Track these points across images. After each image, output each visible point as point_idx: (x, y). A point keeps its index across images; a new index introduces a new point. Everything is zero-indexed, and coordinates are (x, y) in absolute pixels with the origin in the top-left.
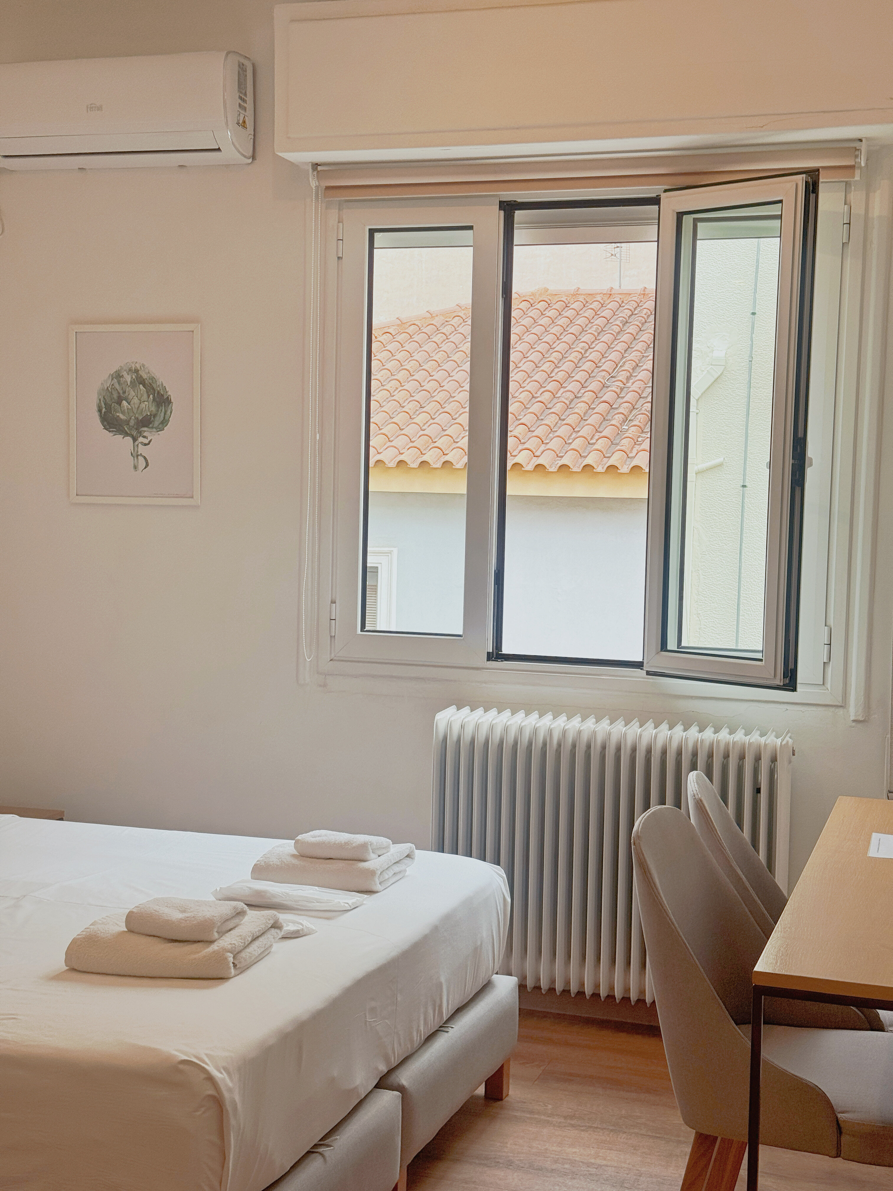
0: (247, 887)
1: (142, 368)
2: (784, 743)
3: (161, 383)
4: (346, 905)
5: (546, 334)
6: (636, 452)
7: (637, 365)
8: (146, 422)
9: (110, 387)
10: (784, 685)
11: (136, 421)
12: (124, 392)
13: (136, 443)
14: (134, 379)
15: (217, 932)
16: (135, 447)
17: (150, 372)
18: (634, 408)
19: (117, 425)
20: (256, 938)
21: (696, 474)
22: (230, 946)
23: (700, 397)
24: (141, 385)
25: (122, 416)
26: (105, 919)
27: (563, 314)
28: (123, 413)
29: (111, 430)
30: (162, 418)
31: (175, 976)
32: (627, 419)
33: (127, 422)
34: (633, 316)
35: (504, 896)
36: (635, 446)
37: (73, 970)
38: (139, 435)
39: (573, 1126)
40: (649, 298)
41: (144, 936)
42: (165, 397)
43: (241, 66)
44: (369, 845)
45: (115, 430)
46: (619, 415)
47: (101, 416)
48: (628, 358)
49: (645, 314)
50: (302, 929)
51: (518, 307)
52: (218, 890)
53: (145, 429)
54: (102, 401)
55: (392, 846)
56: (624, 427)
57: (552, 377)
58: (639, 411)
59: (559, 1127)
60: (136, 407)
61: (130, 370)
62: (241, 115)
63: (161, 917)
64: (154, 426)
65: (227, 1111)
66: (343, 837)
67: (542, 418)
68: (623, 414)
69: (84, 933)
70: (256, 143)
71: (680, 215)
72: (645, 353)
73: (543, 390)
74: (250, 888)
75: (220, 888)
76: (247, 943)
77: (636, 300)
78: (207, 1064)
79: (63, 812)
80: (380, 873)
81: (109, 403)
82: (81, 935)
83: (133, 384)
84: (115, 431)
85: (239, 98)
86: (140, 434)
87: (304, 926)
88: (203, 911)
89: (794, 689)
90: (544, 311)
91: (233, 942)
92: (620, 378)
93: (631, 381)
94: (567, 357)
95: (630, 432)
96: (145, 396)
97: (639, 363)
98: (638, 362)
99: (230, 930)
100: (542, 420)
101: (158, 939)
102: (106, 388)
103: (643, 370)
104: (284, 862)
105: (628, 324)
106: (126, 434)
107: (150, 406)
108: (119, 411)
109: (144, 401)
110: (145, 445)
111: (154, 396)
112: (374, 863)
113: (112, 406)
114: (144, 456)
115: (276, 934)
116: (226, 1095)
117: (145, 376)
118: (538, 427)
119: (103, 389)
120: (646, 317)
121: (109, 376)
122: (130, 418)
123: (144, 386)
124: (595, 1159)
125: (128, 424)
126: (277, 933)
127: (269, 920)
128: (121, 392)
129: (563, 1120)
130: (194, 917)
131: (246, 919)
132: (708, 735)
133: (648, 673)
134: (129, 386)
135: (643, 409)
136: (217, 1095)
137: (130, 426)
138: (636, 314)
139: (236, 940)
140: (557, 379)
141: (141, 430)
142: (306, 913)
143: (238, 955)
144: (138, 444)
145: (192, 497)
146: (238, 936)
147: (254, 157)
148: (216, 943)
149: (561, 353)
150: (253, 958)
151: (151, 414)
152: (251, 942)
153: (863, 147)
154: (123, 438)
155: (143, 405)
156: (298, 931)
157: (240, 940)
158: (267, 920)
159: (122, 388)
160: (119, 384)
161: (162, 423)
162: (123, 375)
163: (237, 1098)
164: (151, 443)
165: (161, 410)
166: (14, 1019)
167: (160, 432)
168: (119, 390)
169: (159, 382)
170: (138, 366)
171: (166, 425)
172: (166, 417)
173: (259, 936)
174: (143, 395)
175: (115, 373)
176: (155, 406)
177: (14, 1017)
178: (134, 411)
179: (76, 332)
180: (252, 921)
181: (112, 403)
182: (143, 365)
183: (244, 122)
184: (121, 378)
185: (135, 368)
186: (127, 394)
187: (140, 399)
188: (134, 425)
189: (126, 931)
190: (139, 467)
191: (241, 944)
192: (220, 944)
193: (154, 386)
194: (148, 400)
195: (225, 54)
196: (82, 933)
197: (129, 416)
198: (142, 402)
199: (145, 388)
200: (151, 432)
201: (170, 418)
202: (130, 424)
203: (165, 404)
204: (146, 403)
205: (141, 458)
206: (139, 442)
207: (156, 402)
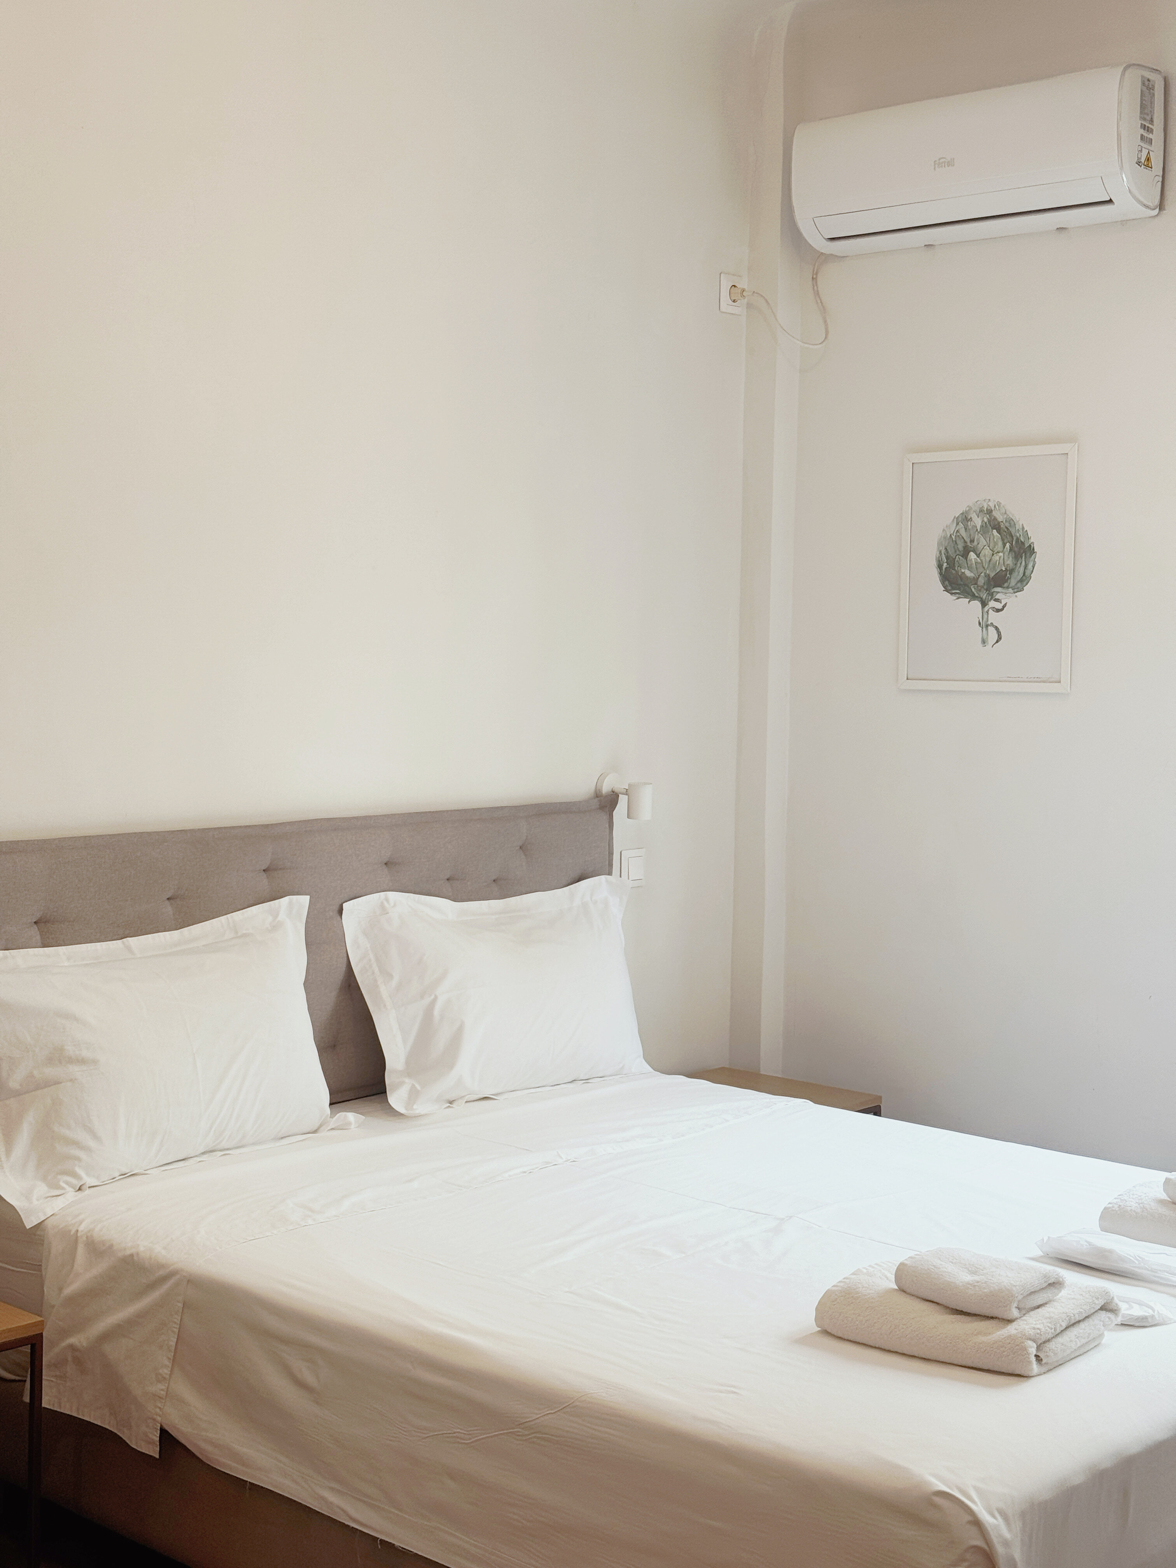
0: (1086, 1241)
1: (997, 507)
3: (1021, 527)
8: (1000, 580)
9: (955, 535)
11: (986, 579)
12: (972, 541)
13: (986, 609)
14: (986, 523)
15: (1017, 1308)
16: (985, 614)
17: (1008, 513)
19: (961, 585)
20: (1074, 1323)
22: (1032, 1332)
24: (995, 531)
25: (968, 573)
26: (873, 1267)
28: (970, 568)
29: (954, 591)
30: (1021, 574)
31: (955, 1362)
33: (975, 581)
37: (826, 1333)
38: (990, 597)
41: (920, 1300)
42: (1027, 545)
43: (1147, 83)
45: (958, 591)
47: (941, 574)
50: (1153, 1316)
52: (1045, 1241)
53: (999, 589)
54: (943, 554)
60: (988, 559)
61: (981, 511)
62: (1143, 149)
63: (941, 1277)
64: (1011, 585)
69: (842, 1284)
70: (1167, 188)
74: (1089, 1243)
75: (1049, 1237)
76: (1058, 1331)
78: (973, 1502)
81: (952, 556)
82: (838, 1287)
83: (984, 529)
84: (958, 593)
85: (1141, 126)
86: (992, 595)
87: (1156, 1312)
88: (999, 1275)
91: (1038, 1326)
96: (1000, 544)
99: (1038, 1307)
101: (937, 1307)
102: (949, 535)
104: (1147, 1210)
106: (973, 597)
107: (1006, 558)
108: (965, 567)
109: (998, 552)
110: (998, 611)
111: (1012, 544)
113: (956, 560)
114: (996, 627)
115: (1107, 1319)
116: (1000, 1550)
117: (1000, 518)
119: (945, 538)
121: (953, 520)
122: (979, 576)
123: (999, 532)
125: (976, 584)
126: (1109, 1318)
127: (1097, 1299)
128: (968, 540)
130: (986, 1282)
131: (1064, 1293)
134: (979, 532)
136: (986, 1547)
137: (978, 587)
139: (1043, 1323)
141: (993, 591)
142: (1168, 1289)
143: (1044, 1345)
144: (988, 610)
145: (1060, 682)
146: (1046, 1318)
147: (1161, 206)
148: (1014, 1323)
150: (1068, 1352)
151: (1006, 569)
152: (1067, 1328)
154: (969, 602)
155: (996, 558)
156: (1144, 1318)
157: (1049, 1325)
158: (1094, 1299)
159: (970, 535)
160: (966, 529)
161: (1021, 581)
162: (971, 518)
163: (1017, 1555)
164: (1005, 609)
165: (1021, 564)
166: (735, 1393)
167: (1018, 593)
168: (965, 538)
169: (1019, 525)
170: (992, 505)
171: (1027, 584)
172: (1026, 574)
173: (1079, 1321)
174: (997, 544)
175: (961, 515)
176: (1012, 558)
177: (736, 1390)
178: (984, 565)
179: (913, 463)
180: (1073, 1297)
181: (956, 556)
182: (998, 503)
183: (1148, 159)
184: (969, 522)
185: (987, 508)
186: (975, 543)
187: (993, 549)
188: (984, 583)
189: (897, 1289)
190: (989, 641)
191: (1049, 1330)
192: (1019, 1326)
193: (1013, 531)
194: (1003, 551)
195: (1121, 69)
196: (839, 1284)
197: (978, 572)
198: (996, 553)
199: (1000, 534)
200: (1006, 593)
201: (1032, 573)
202: (979, 583)
203: (1025, 554)
204: (1001, 554)
205: (991, 629)
206: (990, 607)
207: (1013, 553)
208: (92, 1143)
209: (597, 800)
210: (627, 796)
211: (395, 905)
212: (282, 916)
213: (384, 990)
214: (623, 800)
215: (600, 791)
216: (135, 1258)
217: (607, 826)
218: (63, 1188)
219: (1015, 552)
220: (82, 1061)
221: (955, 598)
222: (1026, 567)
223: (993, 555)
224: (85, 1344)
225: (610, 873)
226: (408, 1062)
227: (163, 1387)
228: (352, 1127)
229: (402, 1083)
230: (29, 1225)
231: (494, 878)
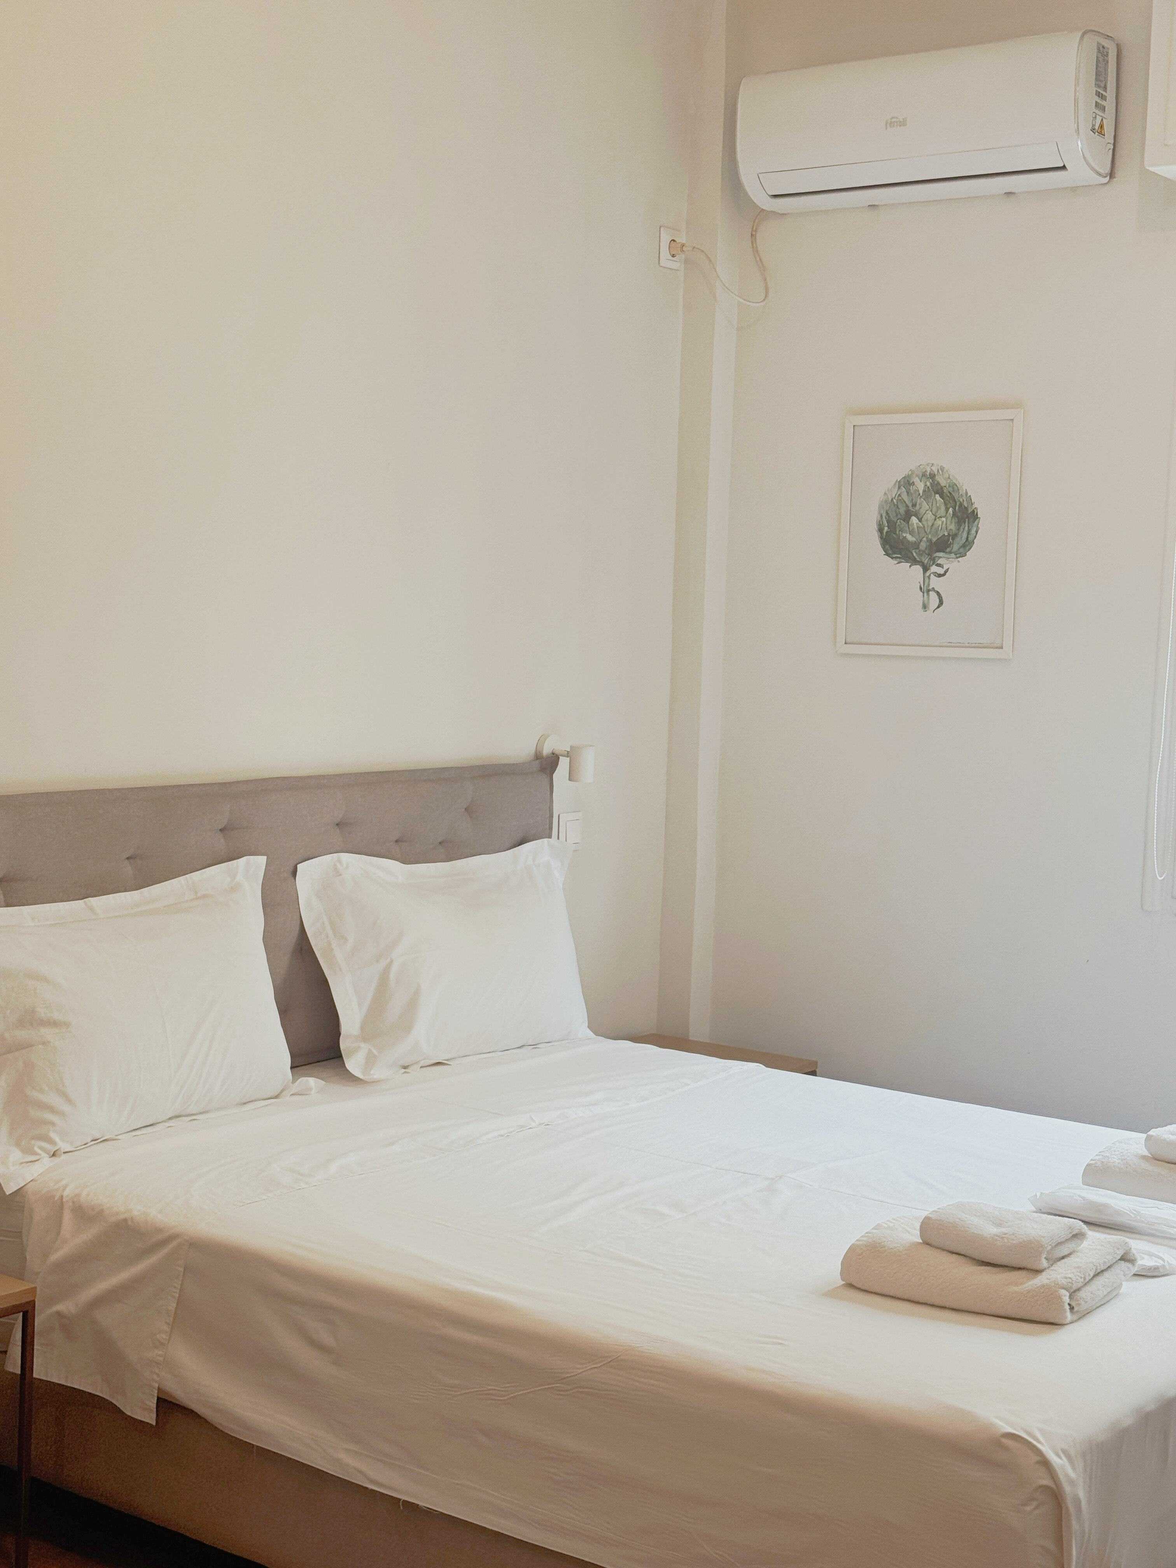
0: (1080, 1196)
1: (940, 472)
3: (964, 492)
8: (942, 545)
9: (896, 498)
11: (928, 544)
12: (914, 505)
13: (928, 574)
14: (928, 487)
15: (1046, 1259)
16: (926, 579)
17: (951, 477)
19: (902, 549)
20: (1099, 1273)
22: (1064, 1282)
24: (937, 495)
25: (910, 538)
26: (891, 1222)
28: (911, 533)
29: (895, 556)
30: (964, 540)
31: (987, 1312)
33: (916, 545)
37: (851, 1286)
38: (932, 562)
41: (945, 1252)
42: (970, 511)
43: (1101, 49)
45: (899, 556)
47: (881, 538)
50: (1163, 1266)
52: (1038, 1197)
53: (941, 554)
54: (884, 518)
60: (930, 524)
61: (924, 475)
62: (1097, 116)
63: (967, 1229)
64: (953, 551)
65: (1067, 1508)
69: (865, 1239)
70: (1117, 156)
74: (1084, 1198)
75: (1041, 1193)
76: (1087, 1280)
78: (1040, 1442)
79: (817, 1062)
81: (893, 519)
82: (861, 1241)
83: (927, 494)
84: (899, 558)
85: (1096, 94)
86: (933, 561)
88: (1026, 1227)
91: (1070, 1276)
96: (943, 508)
99: (1063, 1258)
101: (965, 1259)
102: (890, 499)
104: (1130, 1165)
106: (914, 562)
107: (948, 523)
108: (907, 531)
109: (941, 517)
110: (940, 576)
111: (955, 509)
113: (897, 524)
114: (938, 592)
115: (1127, 1269)
116: (1067, 1488)
117: (943, 483)
119: (886, 502)
121: (895, 484)
122: (921, 540)
123: (941, 497)
125: (918, 548)
126: (1128, 1268)
127: (1118, 1250)
128: (910, 505)
130: (1013, 1234)
131: (1085, 1244)
134: (921, 497)
136: (1054, 1486)
137: (920, 551)
139: (1073, 1273)
141: (935, 555)
142: (1165, 1241)
143: (1075, 1294)
144: (930, 575)
145: (1002, 648)
146: (1075, 1268)
147: (1112, 175)
148: (1044, 1273)
150: (1096, 1300)
151: (949, 534)
152: (1094, 1277)
154: (910, 566)
155: (939, 523)
156: (1156, 1268)
157: (1079, 1274)
159: (912, 500)
160: (908, 493)
161: (964, 546)
162: (913, 482)
163: (1081, 1494)
164: (947, 574)
165: (964, 529)
166: (781, 1344)
167: (961, 558)
168: (907, 503)
169: (963, 490)
170: (935, 469)
171: (969, 550)
172: (969, 539)
173: (1102, 1271)
174: (940, 509)
175: (903, 480)
176: (955, 523)
177: (780, 1341)
178: (926, 530)
179: (854, 426)
180: (1094, 1247)
181: (897, 520)
182: (942, 468)
183: (1101, 126)
184: (911, 486)
185: (930, 473)
186: (918, 507)
187: (936, 513)
188: (926, 549)
189: (921, 1243)
190: (931, 605)
191: (1079, 1279)
192: (1050, 1275)
193: (956, 496)
194: (946, 516)
195: (1080, 34)
196: (862, 1238)
197: (919, 537)
198: (938, 518)
199: (943, 499)
200: (948, 558)
201: (975, 539)
202: (921, 547)
203: (968, 520)
204: (944, 519)
205: (933, 594)
206: (932, 572)
207: (956, 518)
208: (65, 1108)
209: (537, 762)
210: (569, 758)
211: (347, 867)
212: (239, 878)
213: (339, 954)
214: (564, 763)
215: (541, 753)
216: (130, 1223)
217: (548, 788)
218: (36, 1154)
219: (958, 517)
220: (53, 1024)
221: (896, 562)
222: (968, 533)
223: (935, 519)
224: (73, 1312)
225: (550, 837)
226: (363, 1027)
227: (160, 1353)
228: (313, 1092)
229: (357, 1049)
230: (8, 1192)
231: (440, 840)
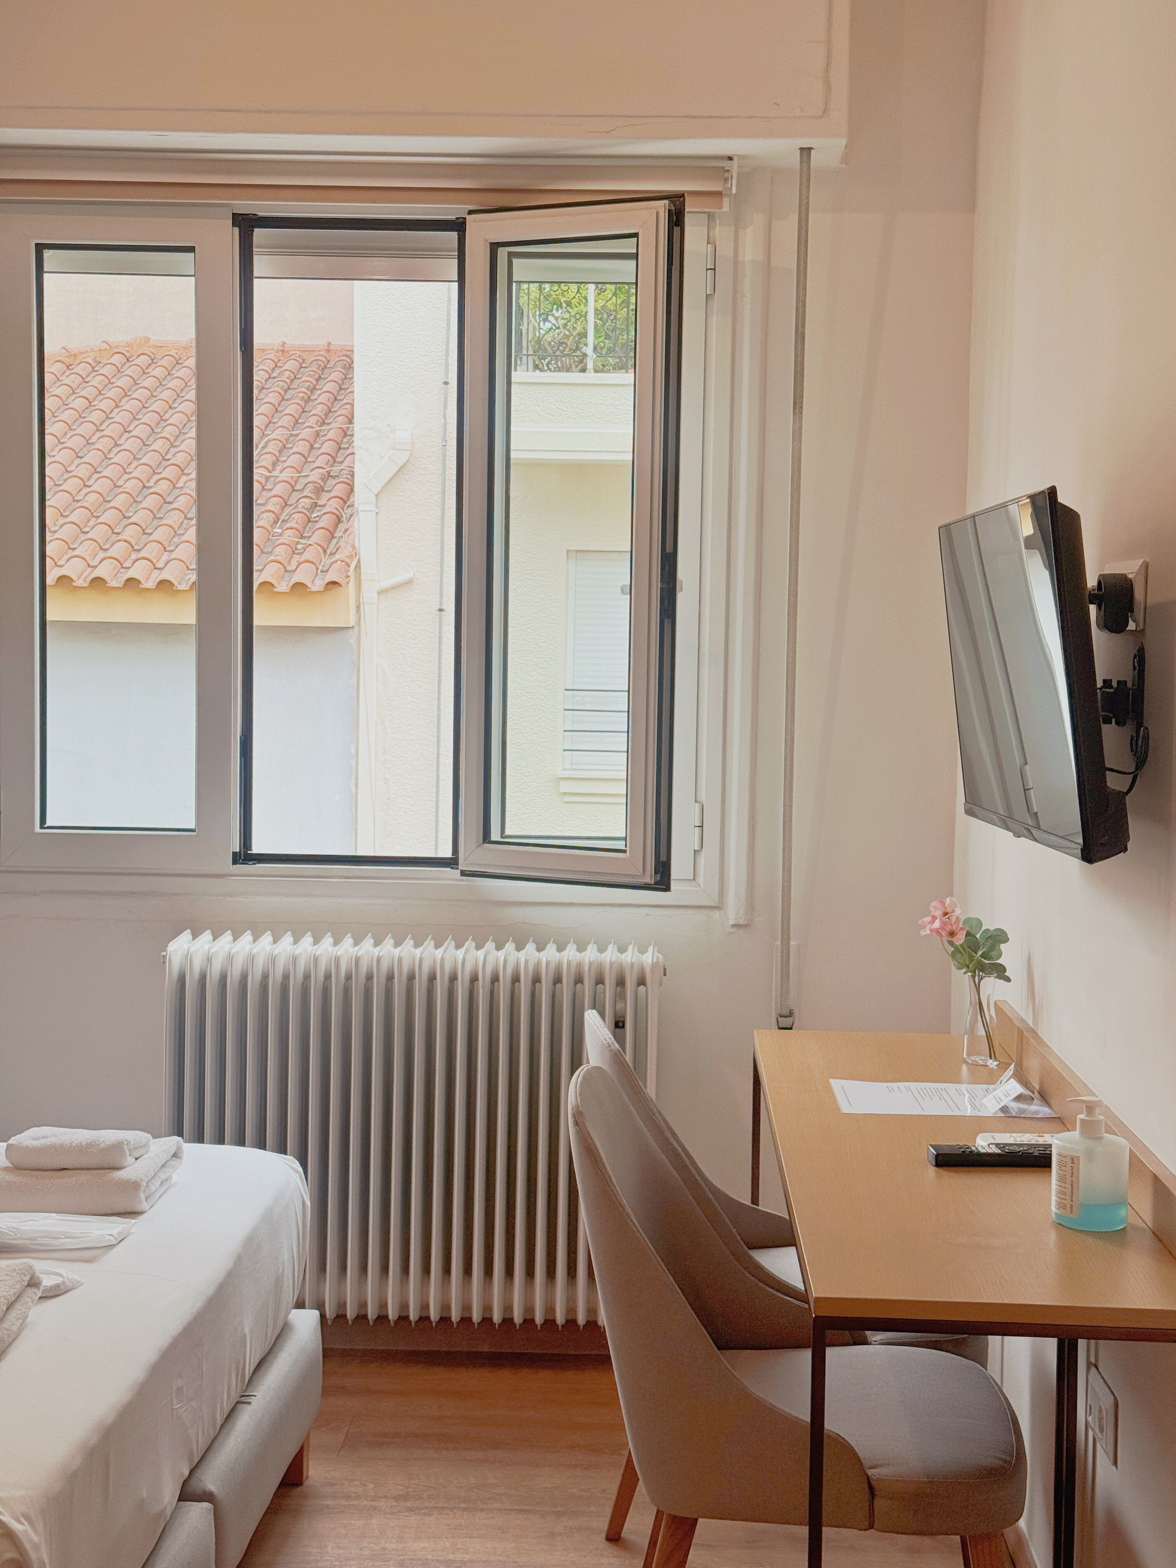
2: (655, 960)
4: (111, 1238)
5: (153, 401)
6: (297, 564)
7: (284, 446)
10: (655, 883)
18: (286, 505)
20: (11, 1305)
21: (379, 593)
23: (381, 491)
27: (173, 374)
32: (279, 520)
34: (271, 380)
35: (303, 1197)
36: (294, 556)
39: (410, 1510)
40: (290, 356)
44: (125, 1146)
46: (268, 514)
48: (271, 437)
49: (288, 378)
50: (64, 1282)
51: (110, 361)
55: (152, 1141)
56: (276, 530)
57: (168, 460)
58: (294, 508)
59: (392, 1514)
66: (81, 1136)
67: (160, 515)
68: (273, 512)
71: (494, 247)
72: (293, 430)
73: (157, 477)
77: (273, 358)
80: (145, 1184)
87: (62, 1277)
89: (667, 889)
90: (147, 368)
92: (263, 464)
93: (279, 468)
94: (186, 433)
95: (285, 536)
97: (287, 444)
98: (285, 442)
100: (161, 518)
103: (294, 453)
105: (265, 390)
112: (132, 1171)
115: (34, 1295)
118: (157, 528)
120: (288, 381)
124: (453, 1553)
126: (35, 1293)
127: (25, 1275)
129: (394, 1503)
132: (550, 954)
133: (463, 873)
135: (300, 506)
138: (274, 378)
140: (175, 462)
142: (54, 1255)
149: (177, 427)
153: (734, 166)
156: (57, 1286)
158: (20, 1278)
163: (44, 1556)
173: (13, 1302)
